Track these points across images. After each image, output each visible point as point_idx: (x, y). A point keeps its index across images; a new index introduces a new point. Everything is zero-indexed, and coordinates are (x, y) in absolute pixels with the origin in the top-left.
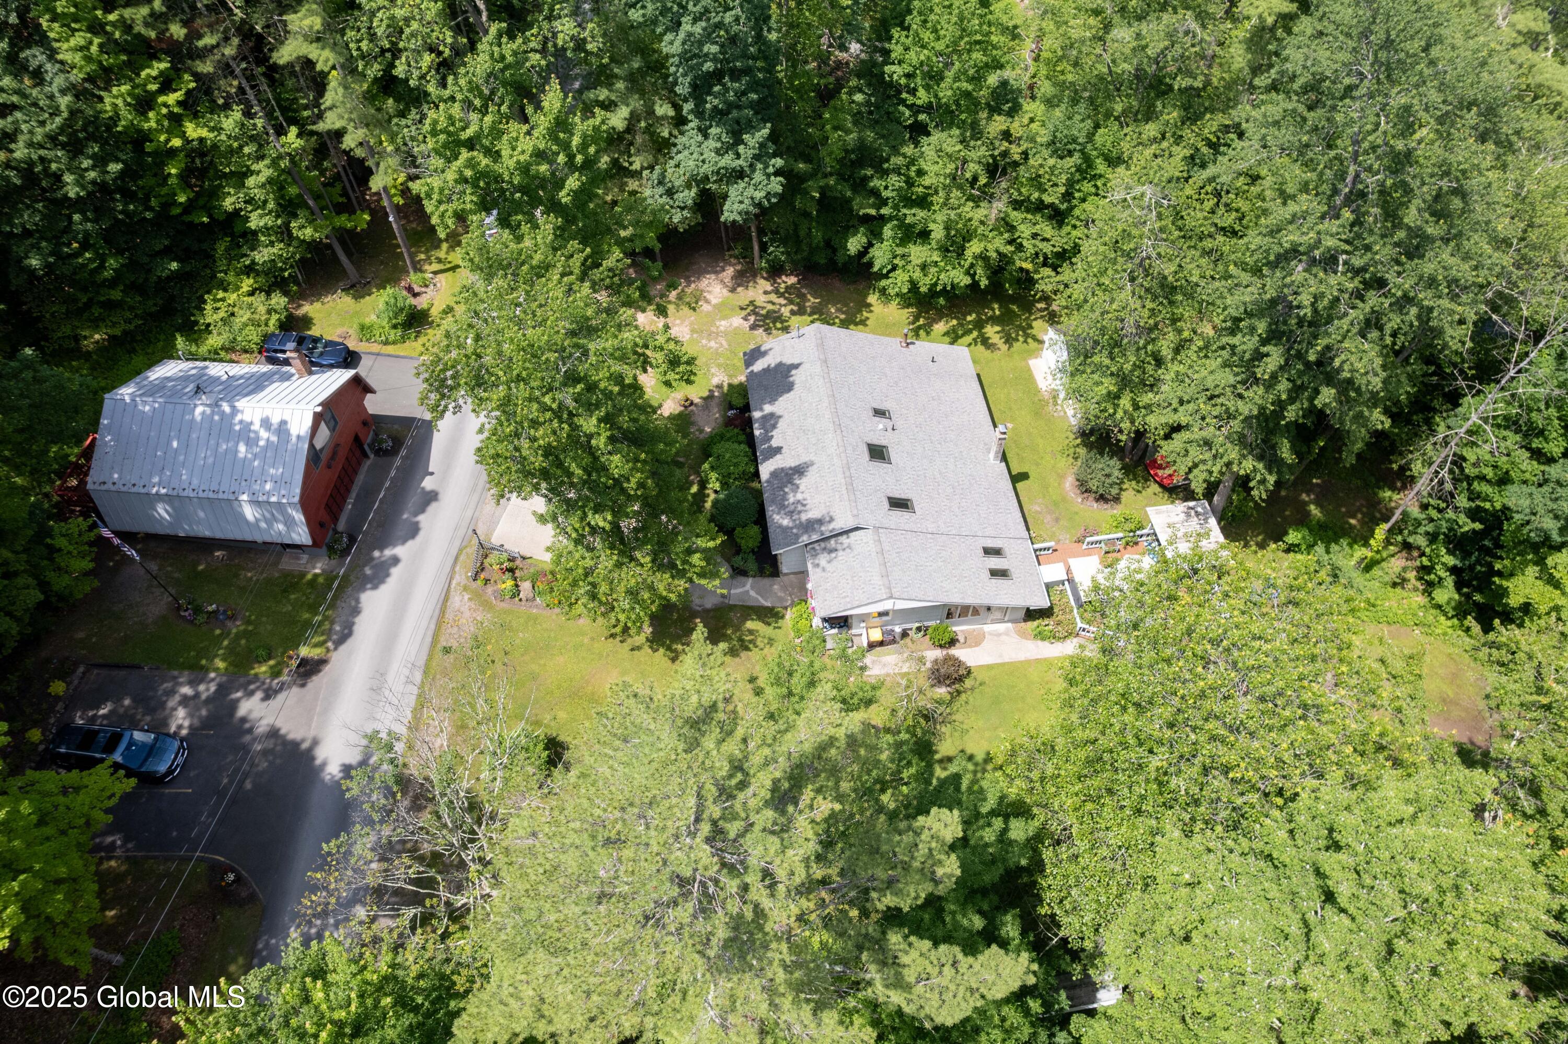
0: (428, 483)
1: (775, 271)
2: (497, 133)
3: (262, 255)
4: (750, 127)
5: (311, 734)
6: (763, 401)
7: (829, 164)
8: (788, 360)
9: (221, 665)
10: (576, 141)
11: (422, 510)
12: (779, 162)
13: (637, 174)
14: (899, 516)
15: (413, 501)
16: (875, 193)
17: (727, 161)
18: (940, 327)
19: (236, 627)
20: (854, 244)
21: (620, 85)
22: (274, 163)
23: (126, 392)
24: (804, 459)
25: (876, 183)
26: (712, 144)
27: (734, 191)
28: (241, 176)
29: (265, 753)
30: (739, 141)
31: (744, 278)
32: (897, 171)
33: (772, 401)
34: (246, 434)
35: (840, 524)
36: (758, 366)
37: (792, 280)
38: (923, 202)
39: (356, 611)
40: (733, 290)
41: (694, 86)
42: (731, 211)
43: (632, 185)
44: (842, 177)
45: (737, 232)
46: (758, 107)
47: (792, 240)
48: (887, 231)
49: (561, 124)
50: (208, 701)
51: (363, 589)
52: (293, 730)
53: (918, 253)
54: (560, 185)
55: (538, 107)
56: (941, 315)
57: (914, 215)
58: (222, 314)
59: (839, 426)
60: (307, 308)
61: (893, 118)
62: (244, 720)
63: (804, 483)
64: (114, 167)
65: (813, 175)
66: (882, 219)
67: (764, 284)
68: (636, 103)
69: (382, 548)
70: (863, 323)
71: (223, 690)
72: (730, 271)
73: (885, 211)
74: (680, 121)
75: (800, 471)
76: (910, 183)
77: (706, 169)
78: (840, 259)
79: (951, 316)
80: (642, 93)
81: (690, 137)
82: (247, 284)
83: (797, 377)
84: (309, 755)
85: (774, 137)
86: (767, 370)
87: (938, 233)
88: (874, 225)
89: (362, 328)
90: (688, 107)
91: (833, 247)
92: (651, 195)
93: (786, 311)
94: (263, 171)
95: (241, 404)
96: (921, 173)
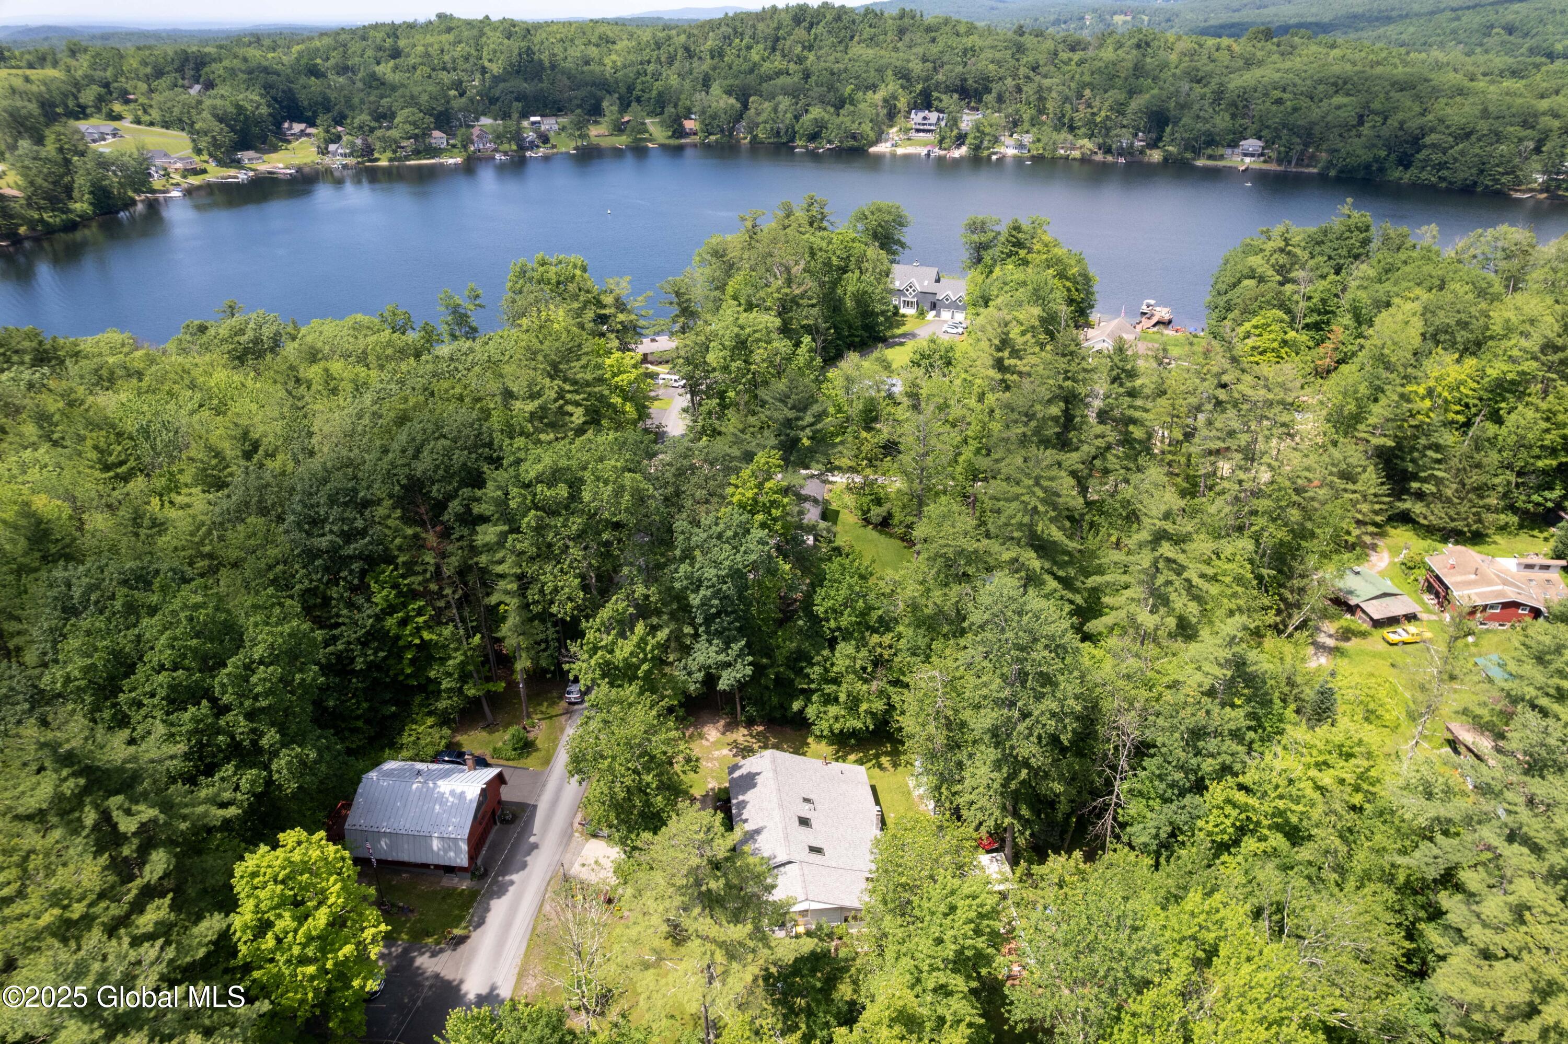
0: (532, 839)
1: (750, 723)
2: (614, 643)
3: (442, 704)
4: (735, 640)
5: (458, 977)
6: (738, 794)
7: (780, 659)
8: (754, 770)
9: (404, 936)
10: (649, 648)
11: (529, 854)
12: (750, 658)
13: (671, 664)
14: (815, 857)
15: (524, 847)
16: (808, 676)
17: (722, 657)
18: (852, 757)
19: (414, 917)
20: (796, 706)
21: (665, 617)
22: (465, 654)
23: (373, 775)
24: (761, 825)
25: (808, 670)
26: (714, 648)
27: (725, 674)
28: (443, 660)
29: (431, 987)
30: (729, 647)
31: (731, 726)
32: (818, 664)
33: (744, 793)
34: (441, 799)
35: (781, 858)
36: (736, 774)
37: (761, 728)
38: (836, 681)
39: (487, 910)
40: (723, 734)
41: (706, 619)
42: (724, 684)
43: (667, 670)
44: (788, 667)
45: (728, 696)
46: (740, 630)
47: (759, 702)
48: (815, 698)
49: (643, 640)
50: (397, 957)
51: (491, 898)
52: (448, 974)
53: (833, 710)
54: (638, 668)
55: (633, 633)
56: (853, 750)
57: (829, 689)
58: (413, 738)
59: (781, 806)
60: (459, 738)
61: (819, 634)
62: (418, 968)
63: (760, 838)
64: (382, 654)
65: (772, 666)
66: (813, 691)
67: (744, 731)
68: (673, 626)
69: (504, 875)
70: (804, 754)
71: (406, 951)
72: (722, 722)
73: (813, 686)
74: (696, 636)
75: (758, 832)
76: (826, 670)
77: (710, 662)
78: (789, 714)
79: (859, 751)
80: (677, 620)
81: (702, 645)
82: (430, 721)
83: (759, 780)
84: (457, 988)
85: (748, 645)
86: (741, 777)
87: (843, 697)
88: (807, 694)
89: (495, 750)
90: (701, 629)
91: (784, 707)
92: (678, 673)
93: (756, 746)
94: (459, 657)
95: (440, 782)
96: (832, 665)
